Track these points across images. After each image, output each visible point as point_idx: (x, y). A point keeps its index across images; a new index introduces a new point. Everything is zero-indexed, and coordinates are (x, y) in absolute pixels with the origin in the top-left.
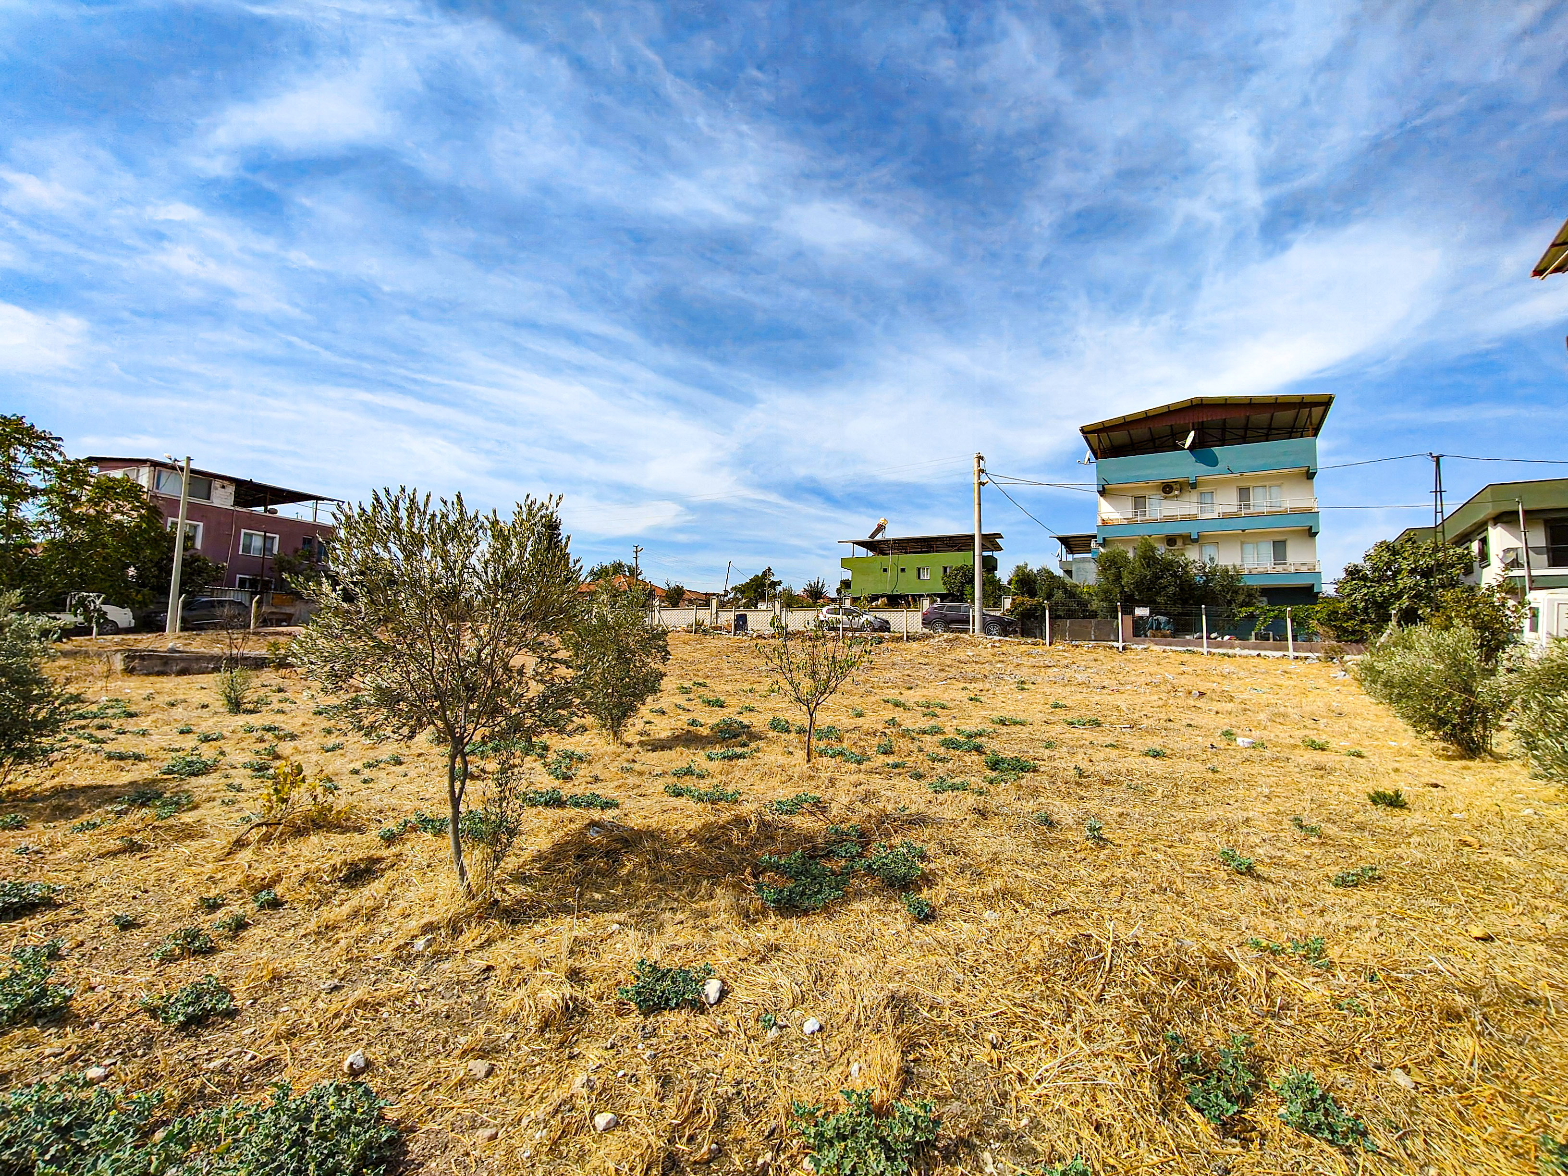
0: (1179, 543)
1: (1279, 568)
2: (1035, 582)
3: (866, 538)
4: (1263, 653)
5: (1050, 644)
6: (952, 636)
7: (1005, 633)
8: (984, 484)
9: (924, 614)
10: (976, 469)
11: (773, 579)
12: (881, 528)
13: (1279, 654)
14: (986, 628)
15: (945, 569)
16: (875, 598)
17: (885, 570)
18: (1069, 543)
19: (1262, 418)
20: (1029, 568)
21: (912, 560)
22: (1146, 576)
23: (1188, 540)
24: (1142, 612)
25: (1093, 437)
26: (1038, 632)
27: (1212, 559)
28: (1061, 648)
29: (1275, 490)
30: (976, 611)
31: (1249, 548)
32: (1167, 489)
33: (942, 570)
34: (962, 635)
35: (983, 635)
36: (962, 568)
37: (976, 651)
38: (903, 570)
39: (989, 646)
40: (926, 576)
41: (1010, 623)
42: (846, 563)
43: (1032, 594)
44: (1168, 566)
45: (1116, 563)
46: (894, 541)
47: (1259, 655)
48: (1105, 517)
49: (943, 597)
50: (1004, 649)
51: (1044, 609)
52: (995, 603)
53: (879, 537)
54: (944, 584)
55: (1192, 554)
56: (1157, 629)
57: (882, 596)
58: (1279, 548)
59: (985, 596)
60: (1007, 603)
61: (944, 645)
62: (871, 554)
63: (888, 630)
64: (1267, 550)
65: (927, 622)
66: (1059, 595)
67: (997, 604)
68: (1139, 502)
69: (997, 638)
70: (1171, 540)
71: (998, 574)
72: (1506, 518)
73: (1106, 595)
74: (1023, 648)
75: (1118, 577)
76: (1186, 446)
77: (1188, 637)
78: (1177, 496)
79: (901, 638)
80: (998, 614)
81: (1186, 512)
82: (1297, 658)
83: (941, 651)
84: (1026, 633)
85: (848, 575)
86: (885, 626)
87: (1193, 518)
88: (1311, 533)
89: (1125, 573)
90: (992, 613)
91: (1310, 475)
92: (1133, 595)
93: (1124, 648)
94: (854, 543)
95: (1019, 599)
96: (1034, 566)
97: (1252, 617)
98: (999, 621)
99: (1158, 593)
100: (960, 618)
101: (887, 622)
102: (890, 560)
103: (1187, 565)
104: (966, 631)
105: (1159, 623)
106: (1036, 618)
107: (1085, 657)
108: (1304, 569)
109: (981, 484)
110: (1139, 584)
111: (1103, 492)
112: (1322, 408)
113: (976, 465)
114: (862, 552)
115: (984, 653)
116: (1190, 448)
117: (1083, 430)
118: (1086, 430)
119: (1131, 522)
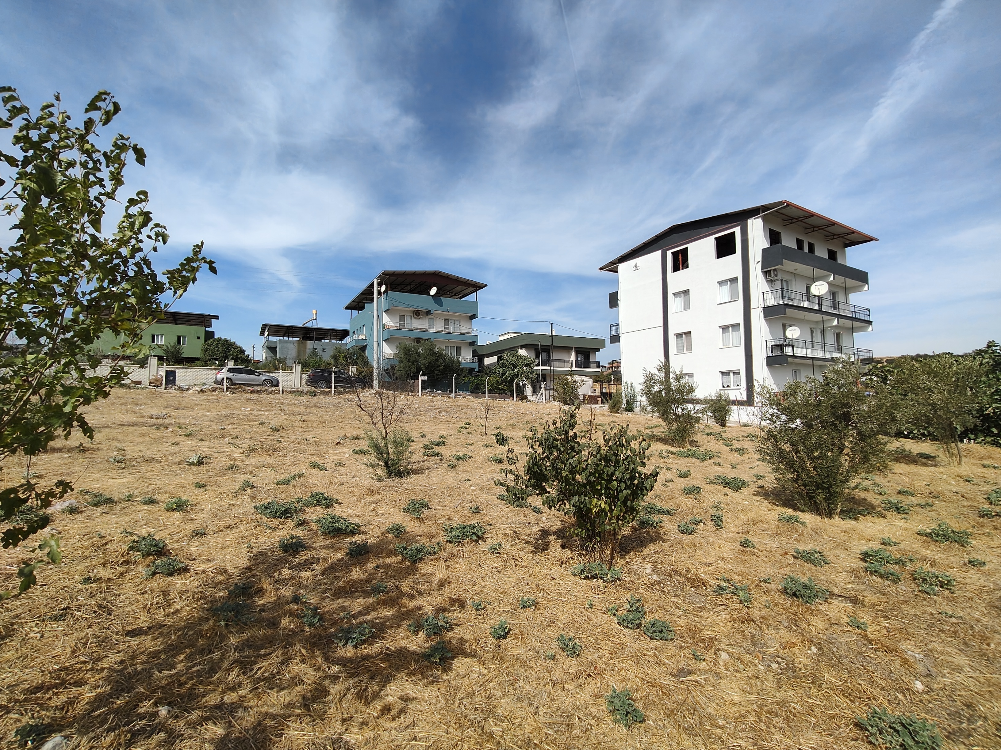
24: (423, 378)
29: (458, 323)
31: (448, 349)
32: (417, 314)
58: (458, 350)
64: (454, 351)
68: (402, 318)
70: (418, 341)
72: (526, 346)
78: (421, 318)
81: (423, 327)
87: (427, 330)
116: (433, 295)
119: (398, 329)
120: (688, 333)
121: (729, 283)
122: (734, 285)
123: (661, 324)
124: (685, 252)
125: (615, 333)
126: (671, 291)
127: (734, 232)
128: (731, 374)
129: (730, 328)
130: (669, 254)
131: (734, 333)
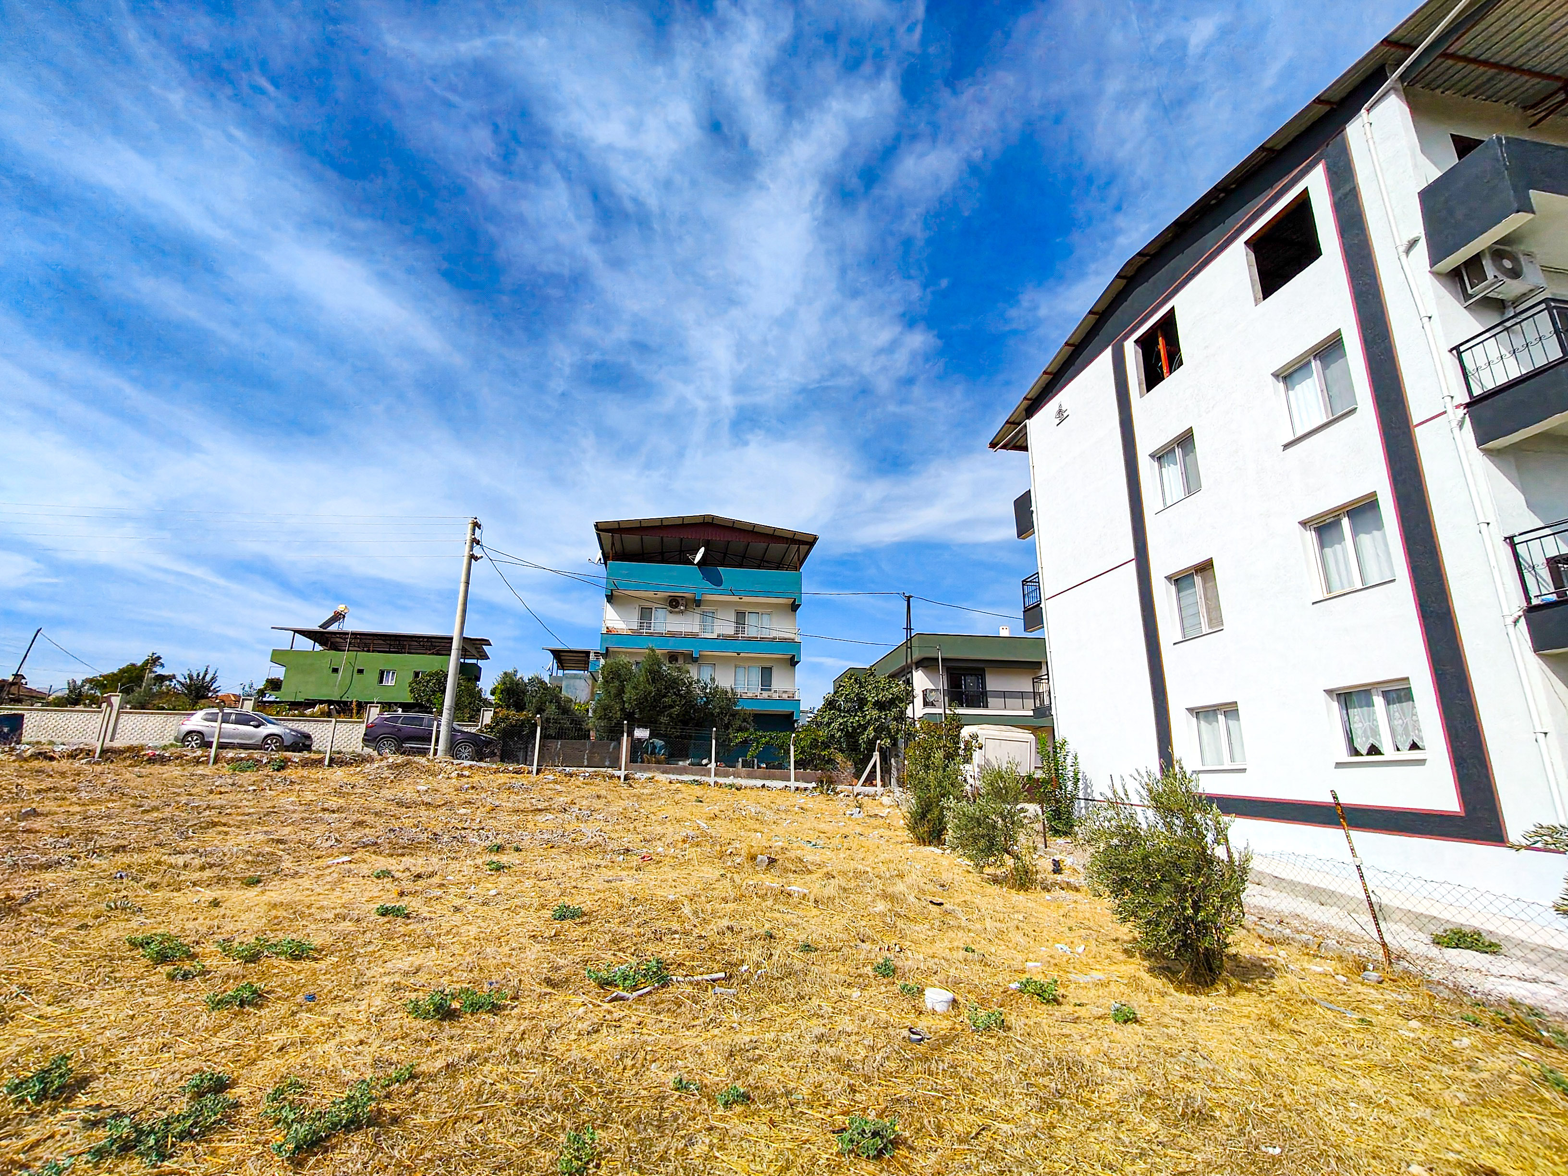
0: (681, 661)
1: (765, 695)
2: (524, 693)
3: (315, 627)
4: (768, 783)
5: (538, 772)
6: (401, 759)
7: (479, 756)
8: (476, 559)
9: (367, 727)
10: (468, 537)
11: (159, 671)
12: (338, 617)
13: (781, 784)
14: (453, 750)
15: (417, 674)
16: (311, 704)
17: (335, 670)
18: (561, 657)
19: (758, 547)
20: (519, 676)
21: (374, 660)
22: (650, 693)
23: (692, 659)
24: (641, 733)
25: (606, 536)
26: (521, 755)
27: (713, 680)
28: (551, 777)
29: (766, 618)
30: (443, 724)
31: (741, 673)
32: (674, 603)
33: (412, 675)
34: (416, 759)
35: (449, 759)
36: (437, 673)
37: (434, 782)
38: (360, 671)
39: (454, 775)
40: (389, 682)
41: (488, 743)
42: (277, 657)
43: (520, 707)
44: (674, 683)
45: (620, 675)
46: (354, 634)
47: (763, 786)
48: (610, 624)
49: (406, 707)
50: (476, 779)
51: (535, 725)
52: (471, 717)
53: (334, 628)
54: (412, 691)
55: (694, 673)
56: (652, 753)
57: (321, 702)
58: (767, 673)
59: (458, 706)
60: (487, 717)
61: (387, 773)
62: (318, 648)
63: (308, 748)
64: (756, 677)
65: (371, 738)
66: (551, 710)
67: (474, 718)
68: (645, 614)
69: (467, 763)
70: (673, 657)
71: (480, 684)
72: (927, 664)
73: (604, 712)
74: (502, 778)
75: (621, 691)
76: (696, 562)
77: (681, 763)
78: (682, 612)
79: (321, 761)
80: (473, 730)
81: (689, 629)
82: (797, 789)
83: (378, 783)
84: (507, 756)
85: (279, 672)
86: (303, 743)
87: (694, 636)
88: (793, 662)
89: (628, 688)
90: (466, 729)
91: (794, 607)
92: (634, 713)
93: (626, 778)
94: (295, 631)
95: (503, 712)
96: (525, 675)
97: (745, 742)
98: (473, 739)
99: (661, 713)
100: (421, 734)
101: (308, 737)
102: (343, 658)
103: (691, 684)
104: (424, 752)
105: (654, 747)
106: (521, 737)
107: (583, 792)
108: (785, 696)
109: (473, 557)
110: (641, 703)
111: (610, 598)
112: (808, 547)
113: (469, 532)
114: (306, 644)
115: (444, 787)
116: (697, 564)
117: (597, 526)
118: (600, 527)
119: (636, 634)
120: (1205, 568)
121: (1315, 365)
122: (1335, 368)
123: (1131, 554)
124: (1168, 324)
125: (1031, 602)
126: (1145, 447)
127: (1306, 190)
128: (1378, 701)
129: (1345, 522)
130: (1130, 348)
131: (1365, 539)
